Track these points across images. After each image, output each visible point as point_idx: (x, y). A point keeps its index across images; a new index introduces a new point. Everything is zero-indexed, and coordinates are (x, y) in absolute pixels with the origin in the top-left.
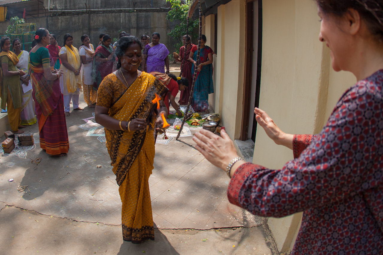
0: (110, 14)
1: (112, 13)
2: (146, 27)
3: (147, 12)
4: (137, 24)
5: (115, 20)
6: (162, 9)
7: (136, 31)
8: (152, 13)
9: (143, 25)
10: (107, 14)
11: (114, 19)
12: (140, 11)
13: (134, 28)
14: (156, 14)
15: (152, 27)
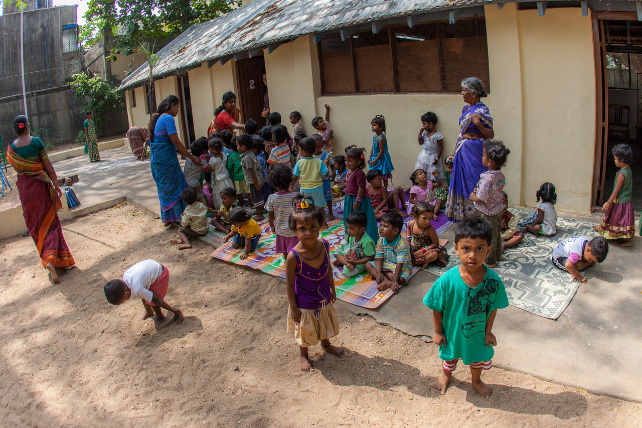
0: (8, 103)
1: (10, 101)
2: (47, 112)
3: (46, 94)
4: (38, 110)
5: (14, 109)
6: (61, 87)
7: (37, 119)
8: (51, 94)
9: (44, 109)
10: (4, 104)
11: (12, 109)
12: (39, 94)
13: (36, 115)
14: (56, 94)
15: (53, 110)
